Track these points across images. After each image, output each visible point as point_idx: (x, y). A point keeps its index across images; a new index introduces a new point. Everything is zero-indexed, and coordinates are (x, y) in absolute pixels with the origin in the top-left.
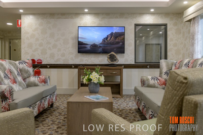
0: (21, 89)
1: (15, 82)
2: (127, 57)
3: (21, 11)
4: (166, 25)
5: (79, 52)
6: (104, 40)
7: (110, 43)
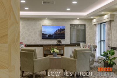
2: (66, 41)
4: (85, 25)
6: (55, 33)
7: (58, 34)
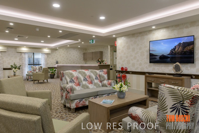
0: (95, 87)
1: (91, 83)
3: (114, 36)
5: (150, 62)
7: (178, 53)
